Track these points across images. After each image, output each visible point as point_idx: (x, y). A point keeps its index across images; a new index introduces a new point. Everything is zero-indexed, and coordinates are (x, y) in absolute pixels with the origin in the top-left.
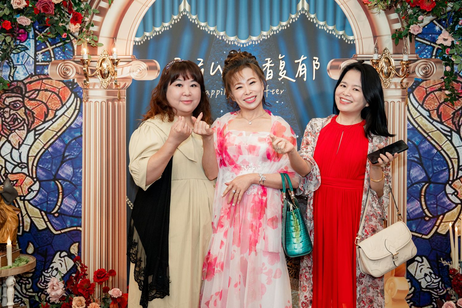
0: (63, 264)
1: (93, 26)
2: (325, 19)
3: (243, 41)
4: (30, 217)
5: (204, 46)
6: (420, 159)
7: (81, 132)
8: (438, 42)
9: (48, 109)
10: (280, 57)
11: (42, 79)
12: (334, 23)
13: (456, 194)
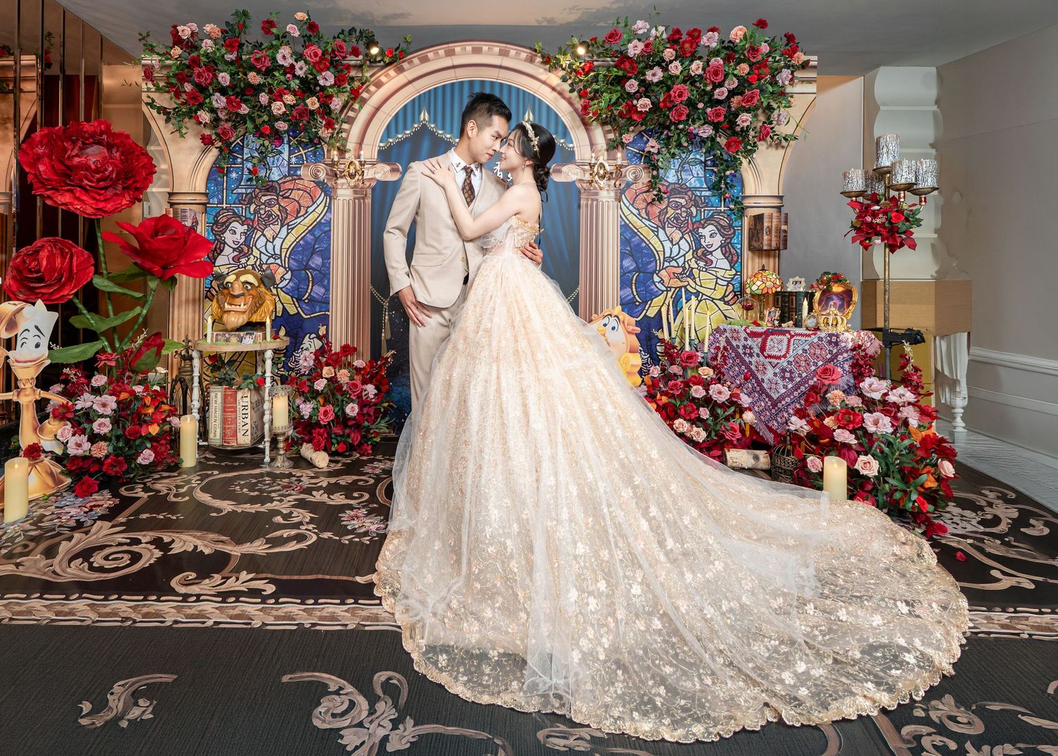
0: (312, 345)
1: (342, 132)
4: (282, 304)
6: (631, 252)
7: (330, 227)
8: (647, 149)
9: (300, 206)
11: (295, 180)
13: (662, 282)
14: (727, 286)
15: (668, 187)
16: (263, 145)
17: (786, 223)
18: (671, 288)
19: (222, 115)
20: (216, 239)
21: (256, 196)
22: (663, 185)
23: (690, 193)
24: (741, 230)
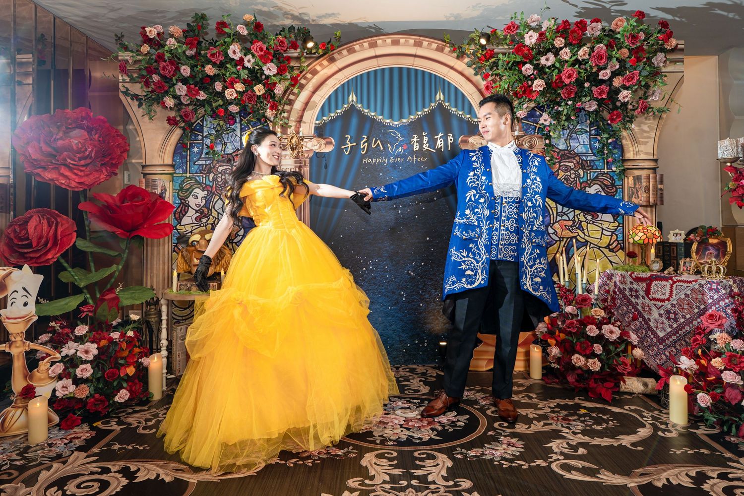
1: (284, 113)
2: (456, 106)
3: (396, 123)
5: (367, 126)
8: (540, 122)
10: (424, 134)
12: (463, 109)
13: (555, 233)
14: (612, 236)
15: (558, 153)
16: (219, 124)
17: (661, 182)
18: (563, 238)
19: (185, 101)
20: (182, 203)
21: (214, 167)
22: (554, 151)
23: (577, 158)
24: (622, 188)
